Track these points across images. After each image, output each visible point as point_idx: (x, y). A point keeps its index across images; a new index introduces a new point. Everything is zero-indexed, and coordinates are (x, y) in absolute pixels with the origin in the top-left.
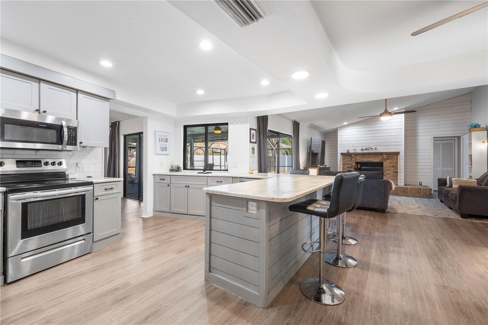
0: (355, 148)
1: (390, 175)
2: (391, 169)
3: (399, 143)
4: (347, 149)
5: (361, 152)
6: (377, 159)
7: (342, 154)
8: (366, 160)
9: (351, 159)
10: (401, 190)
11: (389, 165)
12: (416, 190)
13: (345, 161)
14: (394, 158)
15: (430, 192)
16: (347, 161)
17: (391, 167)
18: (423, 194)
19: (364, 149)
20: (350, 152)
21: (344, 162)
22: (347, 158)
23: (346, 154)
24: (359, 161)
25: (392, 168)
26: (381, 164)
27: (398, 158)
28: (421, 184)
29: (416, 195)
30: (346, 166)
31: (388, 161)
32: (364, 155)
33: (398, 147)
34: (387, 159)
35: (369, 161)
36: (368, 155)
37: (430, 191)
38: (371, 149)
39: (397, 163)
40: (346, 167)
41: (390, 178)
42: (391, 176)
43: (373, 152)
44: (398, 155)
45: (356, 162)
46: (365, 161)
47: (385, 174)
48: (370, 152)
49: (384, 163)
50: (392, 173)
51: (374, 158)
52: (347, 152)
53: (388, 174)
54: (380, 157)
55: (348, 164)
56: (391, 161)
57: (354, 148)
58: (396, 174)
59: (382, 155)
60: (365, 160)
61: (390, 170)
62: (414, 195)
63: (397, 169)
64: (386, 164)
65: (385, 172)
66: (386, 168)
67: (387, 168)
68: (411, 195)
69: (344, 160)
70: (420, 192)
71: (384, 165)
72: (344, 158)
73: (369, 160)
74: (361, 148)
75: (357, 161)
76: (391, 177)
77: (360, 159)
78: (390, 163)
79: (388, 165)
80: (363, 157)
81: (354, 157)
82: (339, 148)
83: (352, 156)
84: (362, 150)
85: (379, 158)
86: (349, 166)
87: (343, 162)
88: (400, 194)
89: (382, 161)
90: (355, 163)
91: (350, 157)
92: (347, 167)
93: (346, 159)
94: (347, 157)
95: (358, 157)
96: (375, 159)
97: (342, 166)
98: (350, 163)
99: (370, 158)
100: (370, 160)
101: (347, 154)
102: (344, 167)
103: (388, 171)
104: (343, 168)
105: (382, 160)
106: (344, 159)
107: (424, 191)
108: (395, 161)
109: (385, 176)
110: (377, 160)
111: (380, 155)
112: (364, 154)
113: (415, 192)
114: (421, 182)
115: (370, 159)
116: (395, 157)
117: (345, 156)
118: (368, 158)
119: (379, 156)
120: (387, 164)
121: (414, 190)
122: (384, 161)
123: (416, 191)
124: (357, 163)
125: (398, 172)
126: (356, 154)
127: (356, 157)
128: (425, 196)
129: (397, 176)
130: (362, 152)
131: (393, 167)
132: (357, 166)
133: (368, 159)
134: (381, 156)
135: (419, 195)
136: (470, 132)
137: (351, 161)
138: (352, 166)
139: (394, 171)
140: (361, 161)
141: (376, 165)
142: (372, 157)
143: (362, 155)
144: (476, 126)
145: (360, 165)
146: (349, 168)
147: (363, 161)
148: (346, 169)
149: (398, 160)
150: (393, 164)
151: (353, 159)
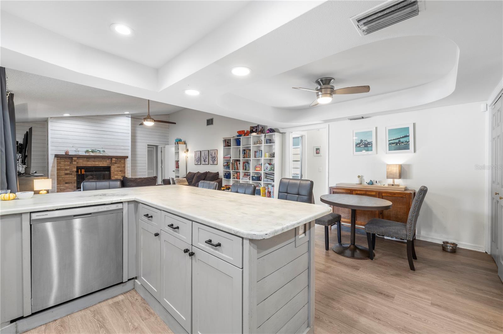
0: (77, 149)
2: (119, 174)
3: (126, 148)
4: (66, 149)
5: (84, 154)
6: (105, 163)
7: (56, 156)
8: (91, 164)
9: (70, 163)
11: (117, 169)
13: (61, 165)
16: (65, 166)
19: (90, 151)
20: (69, 154)
21: (59, 167)
22: (65, 162)
23: (62, 156)
24: (82, 165)
25: (120, 173)
26: (108, 169)
27: (125, 162)
30: (63, 172)
31: (116, 165)
32: (88, 158)
33: (126, 151)
34: (115, 163)
35: (95, 166)
36: (93, 159)
38: (99, 152)
39: (124, 167)
40: (62, 174)
43: (101, 155)
44: (126, 159)
46: (90, 166)
48: (98, 155)
49: (112, 167)
50: (119, 177)
51: (101, 161)
52: (65, 154)
54: (108, 161)
55: (66, 170)
56: (119, 165)
57: (77, 148)
59: (110, 159)
60: (90, 164)
61: (118, 175)
63: (125, 173)
65: (113, 177)
66: (113, 173)
67: (115, 173)
71: (112, 169)
72: (59, 161)
74: (85, 150)
77: (82, 163)
78: (118, 167)
79: (116, 169)
80: (88, 161)
81: (76, 160)
82: (50, 148)
83: (74, 158)
84: (87, 151)
85: (106, 162)
86: (68, 172)
87: (57, 166)
89: (109, 165)
90: (76, 168)
91: (69, 160)
92: (63, 174)
93: (63, 163)
94: (64, 160)
95: (81, 160)
96: (102, 163)
98: (68, 167)
99: (96, 162)
100: (97, 165)
101: (64, 156)
102: (60, 174)
103: (116, 176)
104: (57, 175)
105: (109, 164)
106: (58, 163)
108: (122, 165)
110: (104, 164)
111: (107, 159)
116: (122, 161)
117: (60, 159)
118: (94, 161)
119: (107, 160)
120: (115, 168)
122: (113, 165)
124: (78, 168)
125: (125, 176)
126: (79, 157)
127: (78, 161)
130: (88, 155)
131: (120, 171)
132: (80, 172)
133: (94, 163)
134: (109, 160)
136: (178, 144)
137: (70, 165)
138: (72, 173)
139: (122, 175)
140: (85, 166)
141: (102, 170)
142: (99, 161)
143: (87, 158)
144: (180, 140)
145: (84, 170)
146: (67, 174)
147: (87, 166)
148: (63, 176)
149: (125, 164)
150: (120, 169)
151: (74, 163)
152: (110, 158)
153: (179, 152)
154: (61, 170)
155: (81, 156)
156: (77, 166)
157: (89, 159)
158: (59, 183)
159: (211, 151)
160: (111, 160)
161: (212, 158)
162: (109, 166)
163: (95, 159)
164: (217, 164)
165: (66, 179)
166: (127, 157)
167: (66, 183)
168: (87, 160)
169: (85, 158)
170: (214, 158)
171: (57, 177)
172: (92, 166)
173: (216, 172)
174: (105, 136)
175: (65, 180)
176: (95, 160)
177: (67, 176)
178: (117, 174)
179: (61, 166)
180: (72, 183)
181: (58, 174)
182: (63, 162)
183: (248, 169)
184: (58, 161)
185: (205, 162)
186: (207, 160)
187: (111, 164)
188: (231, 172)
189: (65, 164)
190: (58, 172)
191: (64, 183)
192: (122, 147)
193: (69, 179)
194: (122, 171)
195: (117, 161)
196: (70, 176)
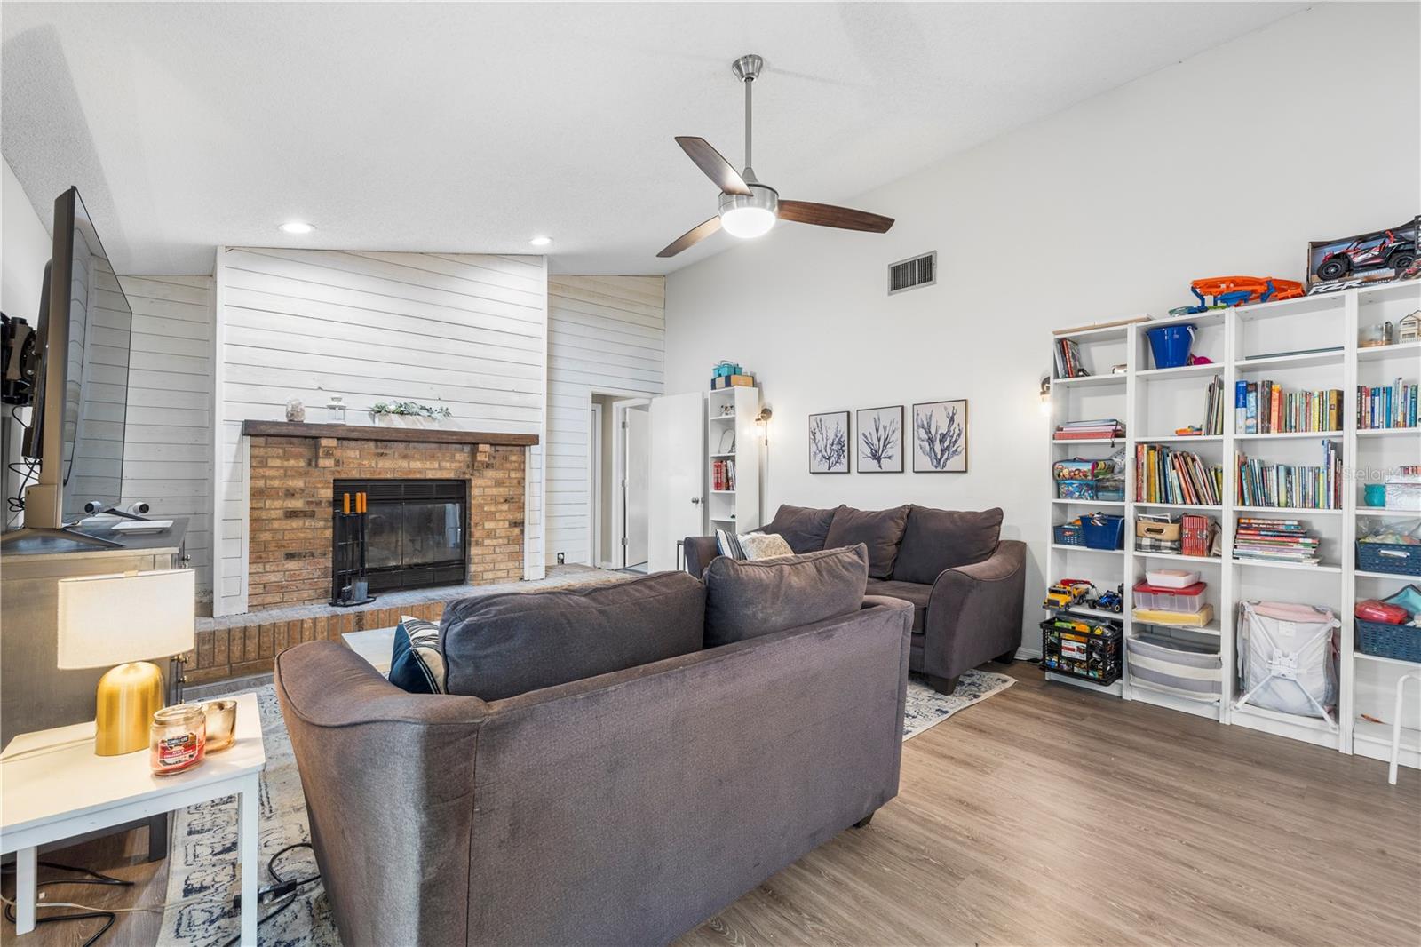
0: (339, 399)
1: (495, 537)
2: (501, 511)
3: (530, 399)
4: (290, 397)
5: (365, 421)
6: (448, 464)
7: (252, 430)
8: (394, 470)
9: (310, 464)
11: (494, 491)
13: (269, 473)
14: (511, 462)
16: (284, 476)
17: (502, 500)
19: (393, 407)
20: (305, 422)
21: (261, 483)
22: (285, 457)
24: (355, 474)
25: (505, 507)
26: (457, 490)
27: (524, 462)
28: (563, 560)
30: (278, 504)
31: (490, 473)
32: (382, 439)
33: (527, 413)
34: (488, 466)
35: (411, 477)
36: (402, 446)
38: (424, 413)
39: (521, 482)
40: (274, 514)
41: (498, 550)
42: (501, 541)
43: (435, 426)
44: (527, 448)
45: (338, 481)
46: (389, 476)
47: (477, 533)
48: (422, 428)
49: (473, 483)
50: (501, 527)
51: (433, 457)
52: (285, 420)
53: (491, 534)
54: (458, 456)
55: (290, 494)
56: (500, 475)
57: (337, 395)
58: (517, 531)
59: (467, 448)
60: (392, 466)
61: (498, 515)
63: (522, 508)
64: (481, 489)
65: (477, 524)
66: (481, 506)
67: (485, 509)
69: (265, 465)
71: (475, 492)
72: (262, 452)
73: (411, 471)
74: (373, 402)
75: (342, 476)
76: (500, 546)
77: (361, 464)
78: (499, 483)
79: (488, 491)
80: (382, 454)
81: (333, 450)
82: (223, 391)
83: (324, 442)
84: (379, 411)
85: (452, 459)
86: (297, 504)
87: (252, 477)
89: (465, 473)
90: (331, 485)
91: (305, 451)
92: (279, 513)
93: (277, 463)
94: (280, 451)
95: (352, 449)
96: (437, 465)
97: (245, 505)
98: (299, 483)
99: (413, 458)
100: (414, 471)
101: (284, 431)
102: (264, 515)
103: (491, 520)
104: (253, 520)
105: (465, 469)
106: (258, 463)
108: (513, 475)
109: (477, 544)
110: (445, 469)
111: (458, 446)
112: (384, 436)
114: (563, 554)
115: (416, 465)
116: (513, 458)
117: (269, 444)
118: (405, 457)
119: (455, 450)
120: (484, 488)
122: (477, 473)
124: (343, 487)
125: (523, 523)
126: (349, 436)
127: (339, 453)
129: (520, 541)
130: (383, 425)
131: (506, 501)
132: (354, 502)
133: (404, 464)
134: (462, 450)
136: (728, 384)
137: (306, 474)
138: (313, 507)
139: (511, 517)
140: (368, 476)
141: (435, 496)
142: (425, 458)
143: (376, 440)
144: (736, 370)
145: (364, 494)
146: (292, 514)
147: (377, 477)
148: (276, 525)
149: (524, 470)
150: (507, 490)
151: (323, 462)
152: (471, 442)
153: (737, 419)
154: (270, 497)
155: (354, 429)
156: (337, 476)
157: (386, 447)
158: (261, 558)
159: (924, 413)
160: (474, 452)
161: (931, 441)
162: (462, 477)
163: (407, 448)
164: (966, 472)
165: (288, 536)
166: (534, 440)
167: (290, 556)
168: (380, 451)
169: (367, 440)
170: (942, 441)
171: (252, 531)
172: (398, 476)
173: (981, 507)
174: (450, 346)
175: (284, 543)
176: (410, 452)
177: (296, 523)
178: (493, 513)
179: (272, 478)
180: (313, 555)
181: (256, 513)
182: (278, 457)
183: (1283, 499)
184: (256, 452)
185: (879, 460)
186: (894, 450)
187: (470, 471)
188: (1129, 509)
189: (285, 465)
190: (255, 506)
191: (280, 555)
192: (515, 398)
193: (302, 535)
194: (512, 498)
195: (494, 457)
196: (307, 524)
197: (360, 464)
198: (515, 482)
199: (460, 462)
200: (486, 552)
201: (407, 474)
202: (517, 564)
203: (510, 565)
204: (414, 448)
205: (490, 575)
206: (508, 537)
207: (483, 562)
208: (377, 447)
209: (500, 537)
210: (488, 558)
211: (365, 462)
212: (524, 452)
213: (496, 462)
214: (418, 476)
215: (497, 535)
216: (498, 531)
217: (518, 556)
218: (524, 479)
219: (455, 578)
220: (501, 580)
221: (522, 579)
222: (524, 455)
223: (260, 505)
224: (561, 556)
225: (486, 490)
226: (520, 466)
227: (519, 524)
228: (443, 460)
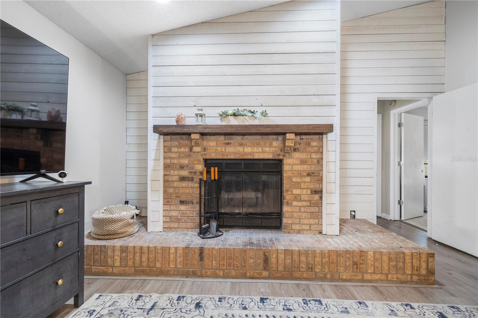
1: (301, 201)
2: (305, 182)
3: (326, 100)
5: (218, 122)
6: (268, 149)
7: (157, 129)
8: (235, 153)
9: (191, 150)
10: (348, 263)
11: (299, 168)
12: (390, 259)
13: (173, 155)
14: (313, 147)
15: (430, 265)
16: (180, 157)
17: (305, 174)
18: (410, 272)
19: (231, 112)
20: (183, 125)
21: (168, 161)
22: (179, 147)
23: (170, 130)
24: (214, 156)
25: (308, 179)
26: (275, 167)
27: (322, 147)
28: (354, 216)
29: (390, 276)
30: (176, 173)
31: (297, 155)
32: (227, 133)
33: (324, 111)
34: (295, 150)
35: (245, 157)
36: (239, 138)
37: (431, 259)
38: (250, 114)
39: (320, 161)
40: (174, 178)
41: (302, 209)
42: (304, 203)
43: (256, 122)
44: (324, 136)
45: (206, 160)
46: (232, 157)
47: (287, 197)
48: (248, 124)
49: (284, 162)
50: (305, 193)
51: (258, 144)
52: (175, 124)
53: (297, 198)
54: (275, 144)
55: (182, 167)
56: (304, 156)
57: (200, 108)
58: (317, 197)
59: (280, 138)
60: (234, 151)
61: (302, 185)
62: (383, 277)
63: (321, 180)
64: (290, 165)
65: (287, 191)
66: (290, 178)
67: (293, 180)
68: (377, 277)
69: (170, 151)
70: (401, 264)
71: (286, 168)
72: (168, 144)
73: (245, 154)
74: (220, 110)
75: (208, 157)
76: (304, 207)
78: (303, 162)
79: (296, 168)
80: (228, 144)
81: (200, 141)
84: (224, 115)
85: (271, 145)
86: (185, 173)
87: (164, 158)
88: (344, 277)
89: (279, 155)
90: (202, 162)
91: (187, 142)
92: (176, 178)
93: (175, 150)
94: (177, 143)
95: (212, 141)
96: (260, 150)
97: (161, 173)
98: (185, 161)
102: (170, 179)
104: (165, 181)
105: (279, 152)
106: (167, 150)
107: (414, 261)
108: (314, 156)
109: (288, 204)
110: (266, 152)
111: (275, 137)
112: (229, 130)
113: (386, 267)
114: (354, 211)
115: (248, 150)
116: (314, 144)
117: (169, 138)
118: (241, 145)
119: (273, 139)
120: (293, 165)
121: (385, 258)
122: (287, 155)
123: (392, 263)
124: (209, 163)
125: (321, 191)
126: (206, 132)
127: (205, 143)
128: (415, 278)
129: (319, 204)
130: (224, 124)
131: (308, 175)
132: (208, 172)
133: (241, 149)
134: (277, 139)
135: (400, 276)
137: (189, 156)
138: (192, 175)
139: (312, 187)
140: (221, 157)
141: (261, 170)
142: (253, 145)
143: (225, 135)
145: (216, 168)
146: (183, 179)
147: (225, 157)
148: (175, 184)
149: (322, 152)
150: (309, 167)
151: (196, 149)
152: (282, 131)
154: (173, 169)
156: (205, 157)
157: (230, 139)
158: (169, 202)
160: (284, 140)
162: (277, 158)
163: (243, 139)
165: (181, 191)
166: (330, 128)
167: (182, 202)
168: (227, 141)
169: (220, 133)
171: (164, 187)
172: (237, 157)
174: (268, 69)
175: (179, 195)
176: (244, 142)
177: (184, 184)
178: (299, 183)
179: (174, 158)
180: (192, 203)
181: (166, 177)
182: (176, 146)
184: (166, 144)
187: (283, 153)
189: (180, 151)
190: (166, 173)
191: (177, 201)
192: (315, 100)
193: (187, 191)
194: (313, 173)
195: (300, 144)
196: (190, 185)
197: (216, 150)
198: (315, 161)
199: (276, 147)
200: (294, 210)
201: (242, 156)
202: (317, 221)
203: (312, 221)
204: (247, 139)
205: (297, 227)
206: (310, 201)
207: (292, 217)
208: (225, 139)
209: (304, 201)
210: (295, 215)
211: (219, 149)
212: (322, 139)
213: (301, 147)
214: (249, 157)
215: (302, 199)
216: (303, 196)
217: (318, 216)
218: (322, 159)
219: (274, 224)
220: (305, 232)
221: (320, 233)
222: (322, 141)
223: (168, 173)
224: (353, 213)
225: (294, 167)
226: (319, 149)
227: (319, 192)
228: (265, 146)
